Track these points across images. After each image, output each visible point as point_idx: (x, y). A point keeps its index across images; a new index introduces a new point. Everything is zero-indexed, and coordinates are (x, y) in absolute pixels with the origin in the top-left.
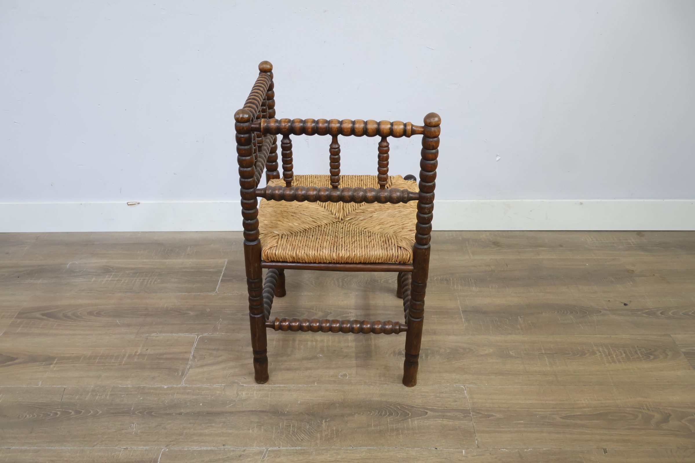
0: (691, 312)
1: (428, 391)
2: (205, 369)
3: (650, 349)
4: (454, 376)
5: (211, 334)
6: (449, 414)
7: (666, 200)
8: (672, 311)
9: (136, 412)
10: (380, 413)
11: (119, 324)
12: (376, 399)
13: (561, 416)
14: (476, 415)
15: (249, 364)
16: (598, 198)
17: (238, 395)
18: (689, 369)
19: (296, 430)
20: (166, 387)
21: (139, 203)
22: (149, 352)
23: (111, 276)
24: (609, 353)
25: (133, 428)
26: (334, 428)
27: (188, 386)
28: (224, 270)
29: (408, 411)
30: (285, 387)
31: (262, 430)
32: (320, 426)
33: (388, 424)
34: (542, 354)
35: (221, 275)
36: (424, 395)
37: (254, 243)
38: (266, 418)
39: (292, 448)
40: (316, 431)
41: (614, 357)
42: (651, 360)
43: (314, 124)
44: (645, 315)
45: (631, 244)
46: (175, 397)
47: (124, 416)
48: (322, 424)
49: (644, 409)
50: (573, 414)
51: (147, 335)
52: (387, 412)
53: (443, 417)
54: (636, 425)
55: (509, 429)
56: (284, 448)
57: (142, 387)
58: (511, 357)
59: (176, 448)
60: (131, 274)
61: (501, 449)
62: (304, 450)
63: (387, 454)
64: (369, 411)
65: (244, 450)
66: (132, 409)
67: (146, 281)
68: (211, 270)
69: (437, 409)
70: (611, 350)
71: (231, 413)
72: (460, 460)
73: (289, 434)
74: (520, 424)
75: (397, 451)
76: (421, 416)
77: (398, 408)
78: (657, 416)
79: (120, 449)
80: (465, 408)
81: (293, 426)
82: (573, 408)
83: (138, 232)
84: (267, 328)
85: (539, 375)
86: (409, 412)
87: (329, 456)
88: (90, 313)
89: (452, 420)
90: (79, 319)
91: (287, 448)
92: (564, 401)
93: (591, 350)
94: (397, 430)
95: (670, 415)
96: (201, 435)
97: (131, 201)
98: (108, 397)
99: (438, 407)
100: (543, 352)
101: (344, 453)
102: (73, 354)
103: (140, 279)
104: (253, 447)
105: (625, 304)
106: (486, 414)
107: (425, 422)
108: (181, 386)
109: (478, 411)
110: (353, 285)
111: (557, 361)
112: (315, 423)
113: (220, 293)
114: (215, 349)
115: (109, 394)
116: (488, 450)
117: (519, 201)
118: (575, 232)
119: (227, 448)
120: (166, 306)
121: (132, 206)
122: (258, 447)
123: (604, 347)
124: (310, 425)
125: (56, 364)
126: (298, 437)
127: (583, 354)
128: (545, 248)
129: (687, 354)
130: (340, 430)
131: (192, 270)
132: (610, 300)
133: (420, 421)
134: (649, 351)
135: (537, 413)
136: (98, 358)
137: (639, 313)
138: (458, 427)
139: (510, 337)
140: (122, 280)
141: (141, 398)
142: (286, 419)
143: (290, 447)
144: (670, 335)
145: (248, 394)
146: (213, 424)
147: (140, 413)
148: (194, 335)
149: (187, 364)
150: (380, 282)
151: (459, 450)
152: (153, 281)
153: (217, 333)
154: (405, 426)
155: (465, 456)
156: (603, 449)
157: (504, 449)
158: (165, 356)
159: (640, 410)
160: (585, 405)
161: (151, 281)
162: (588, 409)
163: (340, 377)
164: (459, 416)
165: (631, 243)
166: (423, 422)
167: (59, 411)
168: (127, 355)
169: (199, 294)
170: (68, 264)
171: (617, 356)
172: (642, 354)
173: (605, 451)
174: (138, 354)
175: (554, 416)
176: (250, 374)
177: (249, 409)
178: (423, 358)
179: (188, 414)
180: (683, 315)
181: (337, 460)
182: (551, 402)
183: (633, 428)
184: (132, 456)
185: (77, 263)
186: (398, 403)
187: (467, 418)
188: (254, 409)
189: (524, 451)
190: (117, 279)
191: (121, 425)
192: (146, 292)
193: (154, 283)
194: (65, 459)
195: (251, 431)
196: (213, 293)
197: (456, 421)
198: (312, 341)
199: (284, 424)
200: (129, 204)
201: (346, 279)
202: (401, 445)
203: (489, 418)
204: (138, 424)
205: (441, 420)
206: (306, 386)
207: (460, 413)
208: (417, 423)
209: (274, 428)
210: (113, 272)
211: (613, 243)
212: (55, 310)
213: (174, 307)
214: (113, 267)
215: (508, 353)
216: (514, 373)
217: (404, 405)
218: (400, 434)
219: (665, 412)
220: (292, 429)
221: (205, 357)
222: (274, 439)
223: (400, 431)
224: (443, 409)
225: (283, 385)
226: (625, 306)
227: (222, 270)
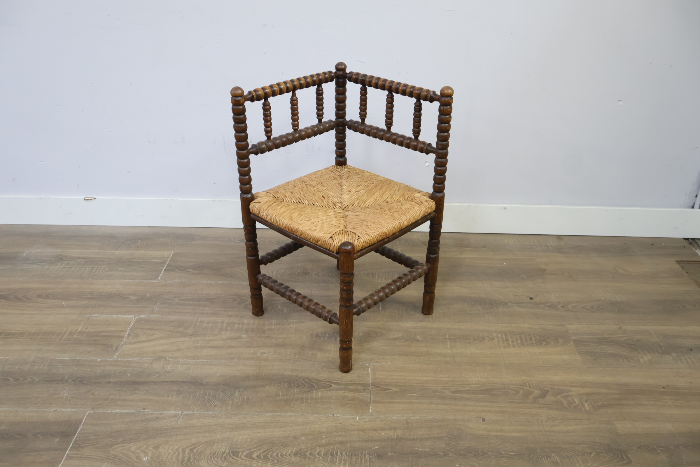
0: (589, 307)
2: (138, 345)
3: (545, 337)
5: (148, 316)
6: (351, 387)
7: (582, 207)
8: (572, 305)
9: (69, 381)
10: (289, 385)
11: (65, 305)
12: (288, 373)
13: (450, 391)
14: (375, 388)
15: (178, 342)
16: (521, 204)
17: (164, 367)
18: (575, 354)
19: (211, 398)
20: (99, 360)
21: (95, 199)
22: (88, 330)
23: (64, 264)
24: (506, 340)
25: (64, 394)
26: (246, 397)
27: (120, 359)
28: (168, 261)
30: (207, 362)
31: (180, 398)
32: (233, 395)
33: (295, 395)
34: (446, 338)
35: (165, 265)
36: (332, 371)
38: (185, 387)
39: (205, 413)
40: (229, 398)
42: (542, 346)
44: (546, 308)
45: (549, 247)
46: (106, 369)
47: (58, 383)
48: (235, 393)
49: (526, 386)
50: (462, 389)
51: (89, 315)
52: (296, 384)
53: (345, 389)
54: (516, 399)
55: (402, 401)
56: (198, 413)
57: (77, 360)
58: (418, 341)
59: (100, 411)
60: (82, 263)
61: (391, 417)
62: (215, 414)
63: (289, 419)
64: (280, 383)
65: (162, 414)
66: (66, 378)
67: (95, 269)
68: (157, 261)
69: (340, 383)
70: (509, 336)
71: (155, 382)
72: (352, 425)
73: (204, 401)
74: (413, 396)
75: (298, 417)
76: (325, 388)
77: (306, 381)
78: (537, 392)
79: (50, 410)
80: (366, 382)
81: (208, 394)
82: (463, 384)
83: (95, 226)
85: (439, 356)
86: (315, 385)
87: (236, 419)
88: (40, 296)
89: (353, 393)
90: (28, 301)
91: (200, 413)
92: (456, 378)
93: (490, 336)
94: (301, 399)
95: (548, 392)
96: (125, 400)
97: (88, 196)
98: (45, 368)
99: (343, 381)
101: (251, 417)
102: (19, 330)
103: (89, 267)
104: (170, 411)
105: (531, 299)
106: (384, 387)
107: (328, 393)
108: (113, 359)
109: (378, 386)
111: (458, 345)
112: (229, 393)
113: (162, 281)
114: (149, 328)
115: (47, 365)
116: (379, 417)
117: (448, 204)
118: (500, 235)
119: (146, 411)
120: (110, 291)
121: (89, 201)
122: (175, 411)
123: (503, 334)
124: (224, 394)
126: (211, 403)
127: (483, 339)
128: (469, 248)
129: (577, 342)
130: (251, 399)
131: (140, 260)
132: (518, 294)
133: (324, 393)
134: (543, 338)
135: (430, 388)
136: (41, 334)
137: (542, 306)
138: (356, 398)
139: (419, 324)
140: (73, 268)
141: (76, 369)
142: (203, 389)
143: (203, 411)
144: (565, 325)
145: (173, 367)
146: (137, 392)
147: (73, 381)
148: (132, 316)
149: (122, 341)
150: (311, 275)
151: (354, 416)
152: (102, 268)
153: (154, 315)
154: (310, 396)
155: (357, 422)
156: (482, 418)
157: (393, 416)
158: (102, 334)
159: (523, 387)
160: (474, 382)
161: (100, 269)
162: (476, 385)
163: (258, 354)
164: (359, 389)
165: (550, 246)
166: (326, 393)
168: (68, 333)
169: (142, 281)
170: (24, 253)
171: (513, 342)
172: (536, 341)
173: (483, 420)
174: (78, 331)
175: (444, 390)
176: (178, 350)
177: (172, 380)
179: (115, 383)
180: (581, 308)
181: (243, 423)
182: (444, 379)
183: (512, 402)
184: (60, 416)
185: (33, 252)
186: (307, 377)
187: (366, 391)
188: (176, 380)
189: (411, 419)
190: (68, 266)
191: (54, 391)
192: (94, 279)
193: (102, 271)
195: (170, 398)
196: (156, 281)
197: (356, 393)
198: (239, 324)
199: (201, 392)
200: (85, 199)
201: (280, 272)
202: (303, 412)
203: (386, 391)
204: (69, 390)
205: (342, 392)
206: (226, 361)
207: (361, 387)
208: (321, 394)
209: (192, 396)
210: (66, 260)
211: (533, 245)
212: (7, 293)
213: (117, 292)
214: (66, 256)
215: (415, 337)
216: (417, 354)
217: (312, 379)
218: (303, 403)
219: (544, 389)
220: (207, 397)
221: (139, 335)
222: (190, 405)
223: (304, 400)
224: (347, 383)
225: (206, 361)
226: (530, 300)
227: (167, 261)
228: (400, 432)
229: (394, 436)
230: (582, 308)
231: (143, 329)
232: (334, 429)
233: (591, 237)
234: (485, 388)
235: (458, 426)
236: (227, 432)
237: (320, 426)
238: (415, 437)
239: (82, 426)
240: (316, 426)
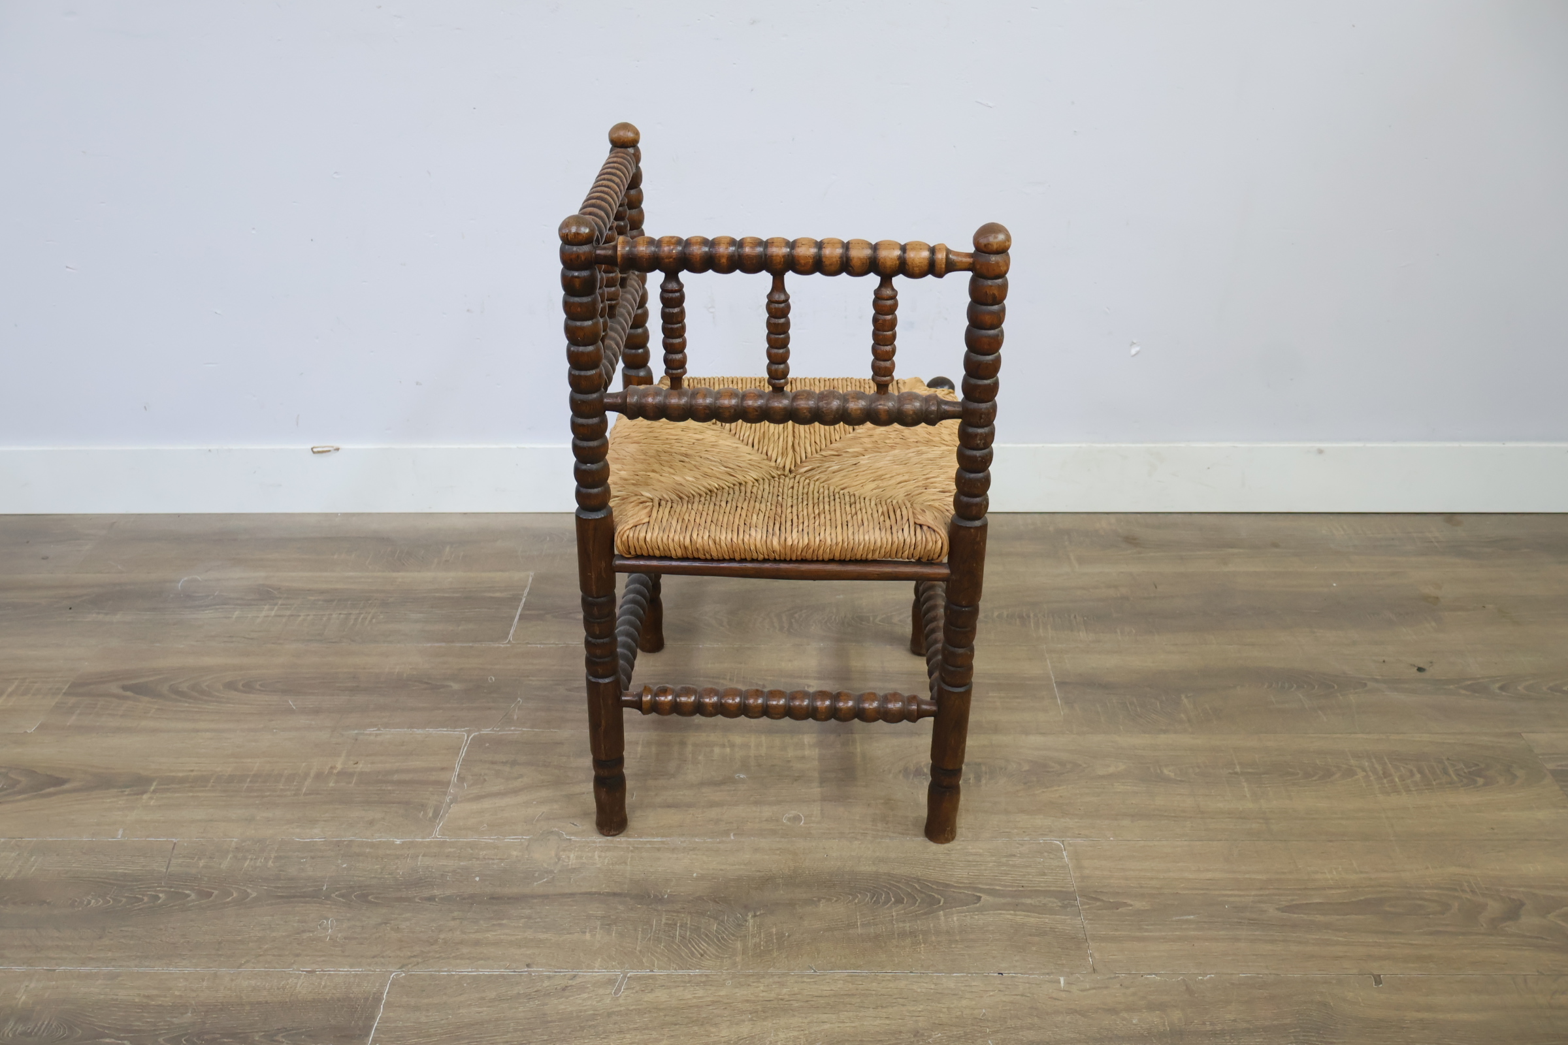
1: (981, 851)
2: (486, 804)
3: (1478, 765)
4: (1039, 821)
5: (499, 731)
6: (1029, 901)
7: (1509, 445)
8: (1525, 684)
9: (333, 895)
10: (875, 899)
11: (294, 708)
12: (866, 868)
13: (1277, 907)
14: (1088, 904)
15: (584, 793)
16: (1358, 440)
17: (559, 859)
18: (1565, 807)
19: (688, 933)
20: (398, 842)
21: (338, 449)
22: (360, 767)
23: (276, 607)
24: (1384, 773)
25: (326, 929)
26: (774, 930)
27: (448, 840)
28: (525, 595)
29: (938, 894)
30: (662, 842)
31: (613, 934)
32: (743, 926)
33: (894, 922)
34: (1236, 773)
35: (519, 606)
36: (973, 861)
37: (599, 515)
38: (621, 907)
39: (681, 972)
40: (733, 935)
41: (1397, 780)
42: (1477, 787)
43: (732, 249)
44: (1463, 692)
45: (1432, 542)
46: (419, 863)
47: (306, 902)
48: (746, 921)
49: (1463, 891)
50: (1305, 902)
51: (356, 732)
52: (891, 894)
53: (1016, 907)
54: (1447, 925)
55: (1163, 934)
56: (665, 972)
57: (345, 843)
58: (1167, 780)
59: (421, 971)
60: (320, 603)
61: (1145, 976)
62: (706, 975)
63: (891, 985)
64: (852, 895)
65: (575, 976)
66: (324, 889)
67: (353, 617)
68: (498, 595)
69: (999, 890)
70: (1390, 765)
71: (545, 897)
72: (1053, 998)
73: (673, 942)
74: (1187, 921)
75: (915, 980)
76: (966, 905)
77: (916, 889)
78: (1494, 907)
79: (297, 972)
80: (1063, 887)
81: (681, 926)
82: (1305, 889)
83: (335, 515)
84: (624, 709)
85: (1229, 818)
86: (939, 897)
87: (762, 988)
88: (231, 686)
89: (1036, 915)
90: (205, 698)
91: (668, 972)
92: (1284, 873)
93: (1344, 766)
94: (913, 934)
95: (1522, 904)
96: (477, 943)
97: (321, 444)
98: (270, 864)
99: (1005, 886)
100: (1238, 769)
101: (796, 982)
102: (192, 771)
103: (339, 612)
104: (593, 969)
105: (1420, 669)
106: (1111, 900)
107: (976, 917)
108: (432, 840)
109: (1094, 896)
110: (813, 628)
111: (1269, 788)
112: (731, 920)
113: (518, 644)
114: (507, 761)
115: (273, 856)
116: (1115, 977)
117: (1182, 445)
118: (1308, 515)
119: (534, 972)
120: (397, 670)
121: (324, 454)
122: (605, 969)
123: (1374, 760)
124: (719, 924)
125: (154, 792)
126: (693, 949)
127: (1327, 774)
128: (1241, 551)
129: (1558, 775)
130: (787, 934)
131: (456, 595)
132: (1386, 659)
133: (965, 916)
134: (1474, 768)
135: (1226, 898)
136: (249, 780)
137: (1451, 687)
138: (1048, 929)
139: (1162, 739)
140: (300, 616)
141: (344, 866)
142: (665, 911)
143: (675, 969)
144: (1520, 734)
145: (581, 857)
146: (505, 922)
147: (342, 896)
148: (460, 731)
149: (445, 793)
150: (873, 621)
151: (1052, 976)
152: (369, 617)
153: (513, 728)
154: (932, 925)
155: (1064, 991)
156: (1373, 975)
157: (1151, 974)
158: (396, 777)
159: (1456, 894)
160: (1331, 882)
161: (364, 619)
162: (1339, 891)
163: (785, 821)
164: (1050, 904)
165: (1433, 540)
166: (971, 918)
167: (162, 892)
168: (312, 775)
169: (470, 644)
170: (179, 582)
171: (1402, 778)
172: (1459, 775)
173: (1378, 980)
174: (335, 771)
175: (1262, 905)
176: (586, 814)
177: (583, 890)
178: (970, 783)
179: (448, 899)
180: (1549, 691)
181: (780, 997)
182: (1254, 876)
183: (1437, 933)
184: (324, 987)
185: (199, 578)
186: (914, 878)
187: (1068, 909)
188: (594, 890)
189: (1195, 980)
190: (288, 613)
191: (299, 921)
192: (354, 641)
193: (371, 621)
194: (177, 993)
195: (588, 936)
196: (503, 644)
197: (1044, 916)
198: (723, 746)
199: (661, 921)
200: (315, 450)
201: (797, 616)
202: (922, 966)
203: (1118, 909)
204: (337, 920)
205: (1011, 914)
206: (709, 840)
207: (1055, 900)
208: (957, 920)
209: (640, 929)
210: (280, 598)
211: (1393, 539)
212: (151, 679)
213: (415, 673)
214: (280, 588)
215: (1159, 771)
216: (1173, 815)
217: (930, 882)
218: (920, 943)
219: (1510, 899)
220: (680, 933)
221: (486, 778)
222: (640, 951)
223: (921, 937)
224: (1016, 891)
225: (659, 839)
226: (1419, 674)
227: (522, 595)
228: (1176, 1016)
229: (1164, 1025)
230: (1551, 689)
231: (493, 763)
232: (1010, 1010)
233: (1526, 517)
234: (1362, 898)
235: (1318, 998)
236: (744, 1021)
237: (974, 1003)
238: (1219, 1027)
239: (382, 1010)
240: (964, 1003)
